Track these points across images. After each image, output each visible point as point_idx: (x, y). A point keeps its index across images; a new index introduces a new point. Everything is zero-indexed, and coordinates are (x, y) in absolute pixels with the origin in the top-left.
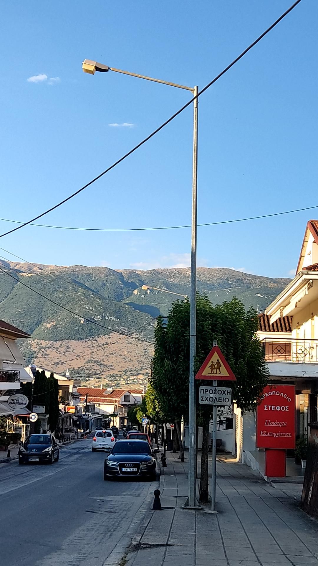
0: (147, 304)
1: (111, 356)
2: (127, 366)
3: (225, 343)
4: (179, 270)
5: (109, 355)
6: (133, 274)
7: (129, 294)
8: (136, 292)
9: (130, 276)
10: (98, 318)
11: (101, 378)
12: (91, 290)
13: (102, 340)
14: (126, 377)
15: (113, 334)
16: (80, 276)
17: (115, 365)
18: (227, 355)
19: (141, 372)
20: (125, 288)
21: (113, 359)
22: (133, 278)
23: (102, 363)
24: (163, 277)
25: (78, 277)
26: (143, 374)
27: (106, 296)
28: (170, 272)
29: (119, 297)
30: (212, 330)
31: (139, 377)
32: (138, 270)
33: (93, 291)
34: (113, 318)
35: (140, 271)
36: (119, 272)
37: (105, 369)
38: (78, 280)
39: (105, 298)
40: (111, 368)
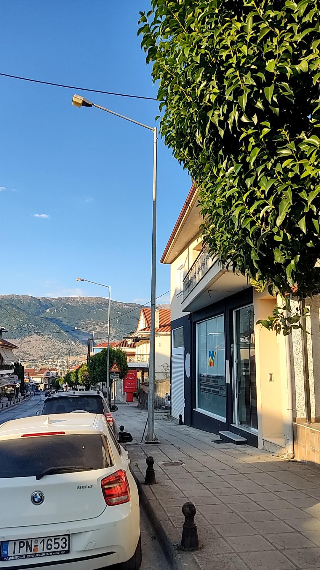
0: (55, 317)
1: (33, 348)
2: (42, 354)
3: (117, 361)
4: (74, 298)
5: (31, 348)
6: (47, 300)
7: (44, 312)
8: (48, 310)
9: (45, 301)
10: (25, 326)
11: (26, 361)
12: (21, 309)
13: (27, 339)
14: (41, 361)
15: (34, 335)
16: (14, 301)
17: (35, 353)
18: (118, 364)
19: (50, 358)
20: (42, 308)
21: (33, 350)
22: (47, 302)
23: (27, 352)
24: (64, 302)
25: (13, 301)
26: (52, 358)
27: (30, 313)
28: (68, 299)
29: (38, 314)
30: (114, 357)
31: (49, 360)
32: (49, 298)
33: (22, 310)
34: (34, 326)
35: (51, 298)
36: (38, 298)
37: (28, 356)
38: (13, 303)
39: (29, 314)
40: (32, 355)
